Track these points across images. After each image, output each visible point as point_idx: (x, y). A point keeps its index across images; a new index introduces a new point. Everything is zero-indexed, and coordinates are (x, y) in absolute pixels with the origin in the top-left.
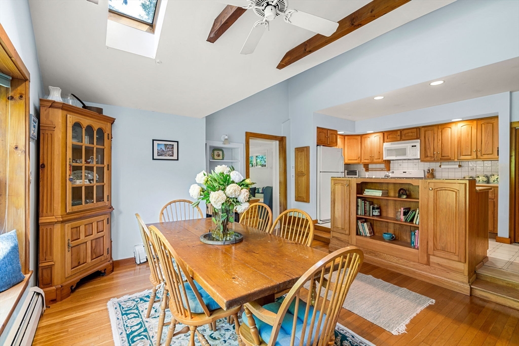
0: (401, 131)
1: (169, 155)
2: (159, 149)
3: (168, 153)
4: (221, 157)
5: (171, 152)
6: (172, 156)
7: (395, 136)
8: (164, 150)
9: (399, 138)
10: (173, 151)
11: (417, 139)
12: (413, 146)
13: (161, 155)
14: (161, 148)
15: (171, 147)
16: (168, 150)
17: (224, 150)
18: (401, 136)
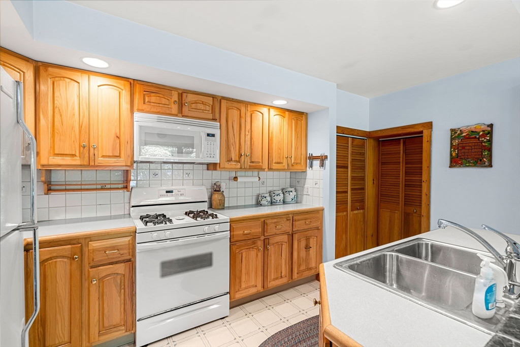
0: (182, 93)
7: (164, 101)
9: (175, 108)
11: (214, 120)
12: (208, 135)
18: (181, 104)
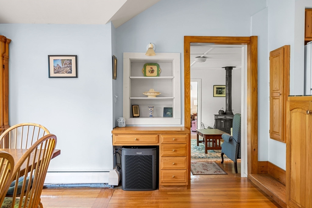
1: (66, 72)
2: (56, 65)
3: (65, 69)
4: (155, 73)
5: (69, 69)
6: (71, 72)
8: (61, 66)
10: (71, 67)
13: (58, 72)
14: (58, 65)
15: (68, 62)
16: (66, 66)
17: (160, 64)
